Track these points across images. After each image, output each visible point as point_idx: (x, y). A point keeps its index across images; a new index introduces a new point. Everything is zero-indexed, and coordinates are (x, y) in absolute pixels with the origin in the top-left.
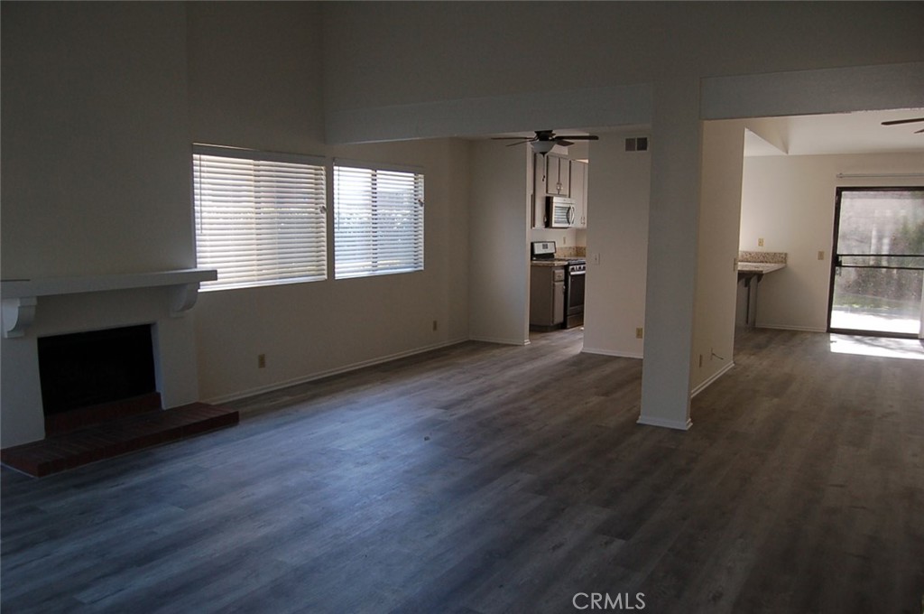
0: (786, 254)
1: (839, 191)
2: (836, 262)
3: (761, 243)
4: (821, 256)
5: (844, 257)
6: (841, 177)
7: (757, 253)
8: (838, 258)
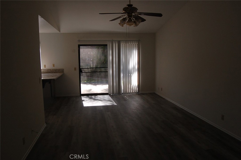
0: (63, 69)
1: (79, 46)
2: (80, 71)
3: (54, 65)
4: (75, 69)
5: (83, 69)
6: (79, 41)
7: (53, 70)
8: (81, 70)
